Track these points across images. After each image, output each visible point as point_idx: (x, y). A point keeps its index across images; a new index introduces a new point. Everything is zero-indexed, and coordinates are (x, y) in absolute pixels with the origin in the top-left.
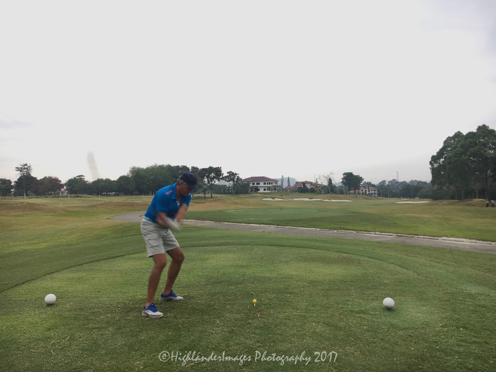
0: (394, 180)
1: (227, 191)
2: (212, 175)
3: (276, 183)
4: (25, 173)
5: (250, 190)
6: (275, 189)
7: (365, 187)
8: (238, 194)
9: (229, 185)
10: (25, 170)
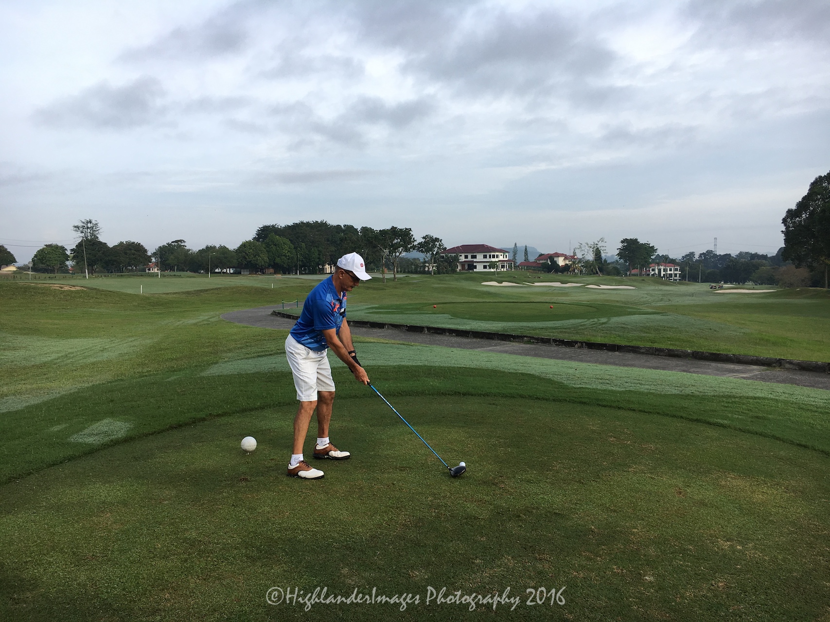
0: (709, 252)
1: (420, 269)
2: (396, 241)
3: (505, 257)
4: (89, 235)
5: (459, 268)
6: (503, 267)
7: (658, 264)
8: (439, 273)
9: (424, 259)
10: (89, 231)
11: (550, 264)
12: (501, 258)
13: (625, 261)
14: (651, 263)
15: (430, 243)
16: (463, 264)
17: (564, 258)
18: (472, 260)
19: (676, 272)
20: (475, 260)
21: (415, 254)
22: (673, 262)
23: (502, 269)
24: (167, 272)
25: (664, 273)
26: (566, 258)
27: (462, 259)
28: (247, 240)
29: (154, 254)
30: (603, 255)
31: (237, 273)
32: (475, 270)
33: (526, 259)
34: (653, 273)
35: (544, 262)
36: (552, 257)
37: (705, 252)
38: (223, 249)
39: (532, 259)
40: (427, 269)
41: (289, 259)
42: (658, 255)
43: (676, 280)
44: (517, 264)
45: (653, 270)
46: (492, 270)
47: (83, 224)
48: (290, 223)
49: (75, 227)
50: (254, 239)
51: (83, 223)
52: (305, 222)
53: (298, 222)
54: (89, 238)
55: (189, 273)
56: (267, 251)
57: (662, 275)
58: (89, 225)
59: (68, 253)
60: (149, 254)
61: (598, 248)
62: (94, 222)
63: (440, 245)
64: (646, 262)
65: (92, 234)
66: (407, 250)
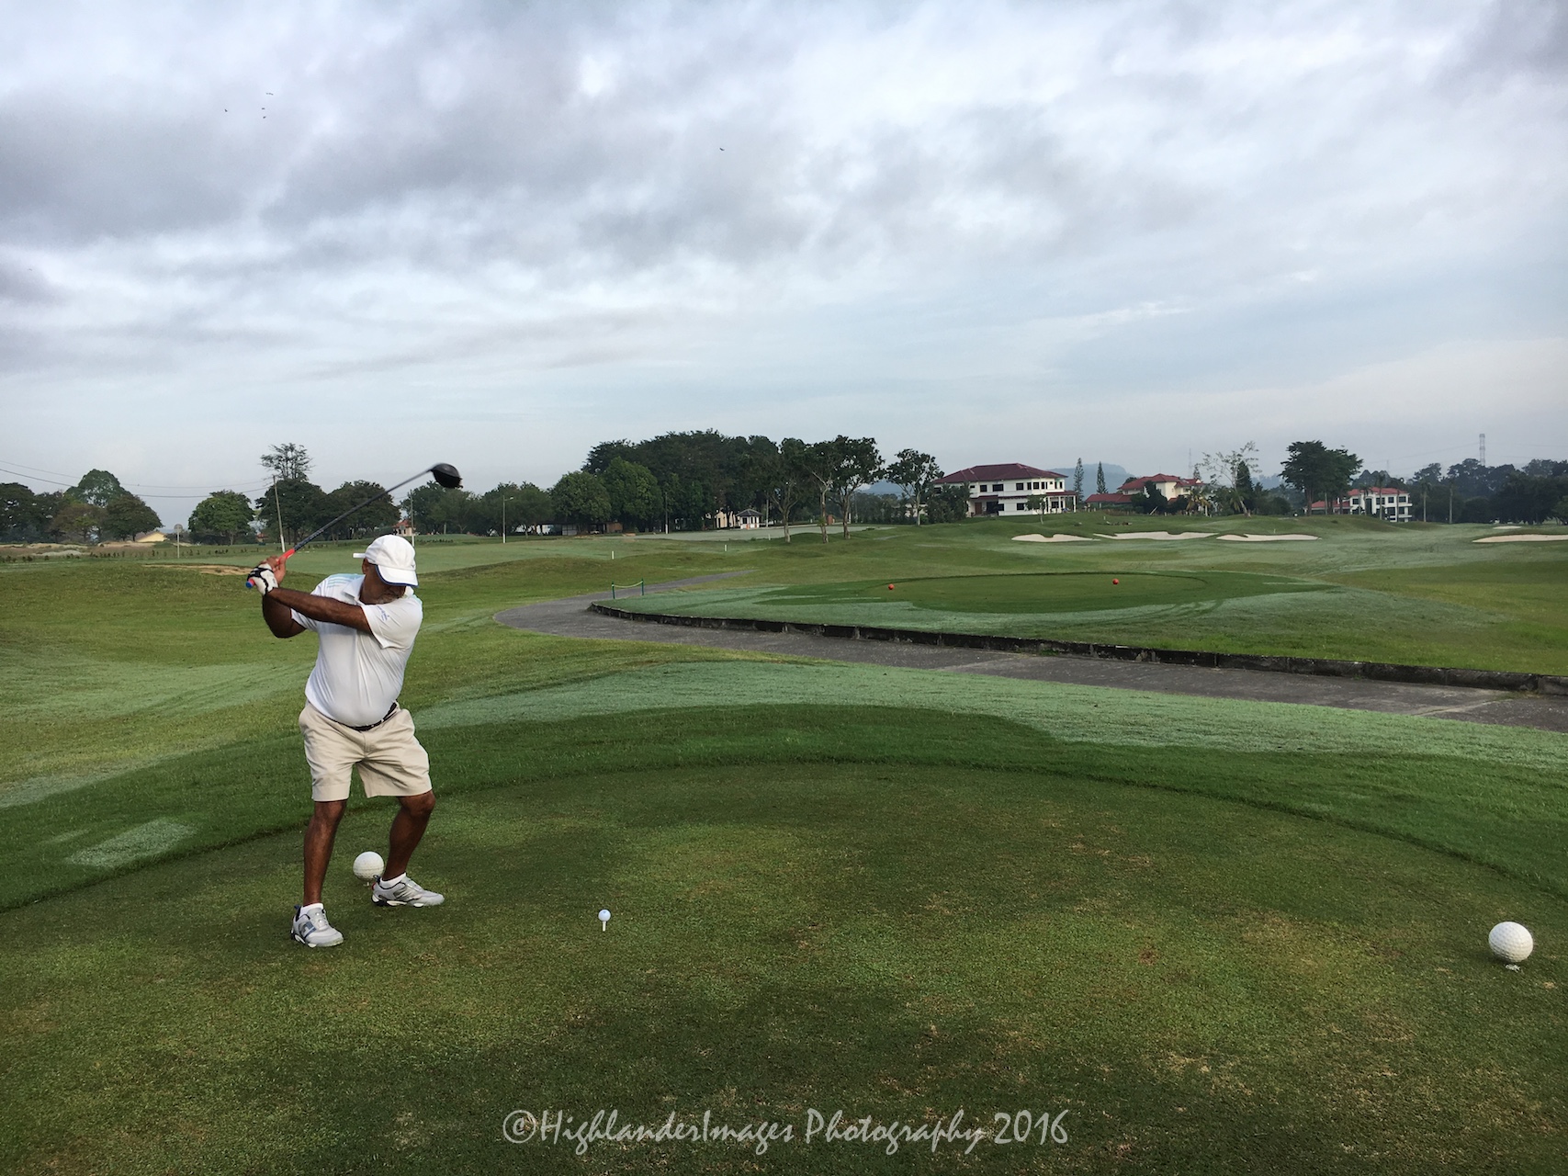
0: (1470, 463)
1: (896, 514)
2: (846, 463)
3: (1058, 485)
4: (290, 472)
5: (971, 509)
6: (1055, 505)
7: (1366, 490)
8: (932, 522)
9: (903, 495)
10: (290, 465)
11: (1148, 496)
12: (1051, 488)
13: (1298, 487)
14: (1350, 488)
15: (911, 465)
16: (978, 502)
17: (1175, 484)
18: (995, 493)
19: (1401, 505)
20: (1000, 494)
21: (883, 487)
22: (1396, 484)
23: (1054, 510)
24: (431, 536)
25: (1378, 507)
26: (1179, 483)
27: (976, 492)
28: (572, 472)
29: (406, 504)
30: (1254, 476)
31: (556, 533)
32: (1001, 513)
33: (1102, 489)
34: (1355, 507)
35: (1136, 493)
36: (1150, 483)
37: (1461, 463)
38: (530, 490)
39: (1112, 487)
40: (908, 514)
41: (648, 504)
42: (1366, 471)
43: (1403, 520)
44: (1084, 499)
45: (1356, 502)
46: (1034, 512)
47: (279, 453)
48: (650, 438)
49: (265, 458)
50: (585, 468)
51: (280, 450)
52: (677, 433)
53: (664, 434)
54: (290, 477)
55: (469, 536)
56: (608, 490)
57: (1374, 511)
58: (290, 454)
59: (252, 506)
60: (396, 503)
61: (1243, 462)
62: (297, 448)
63: (931, 468)
64: (1341, 486)
65: (296, 471)
66: (867, 479)
